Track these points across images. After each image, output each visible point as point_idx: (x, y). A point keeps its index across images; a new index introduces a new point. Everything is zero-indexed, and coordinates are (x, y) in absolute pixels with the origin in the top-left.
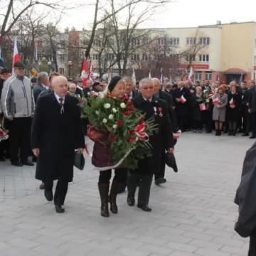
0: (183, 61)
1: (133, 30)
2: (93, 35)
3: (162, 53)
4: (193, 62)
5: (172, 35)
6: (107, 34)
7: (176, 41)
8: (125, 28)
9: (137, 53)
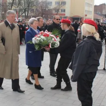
0: (54, 12)
2: (13, 0)
3: (44, 8)
4: (59, 13)
7: (51, 3)
9: (33, 8)
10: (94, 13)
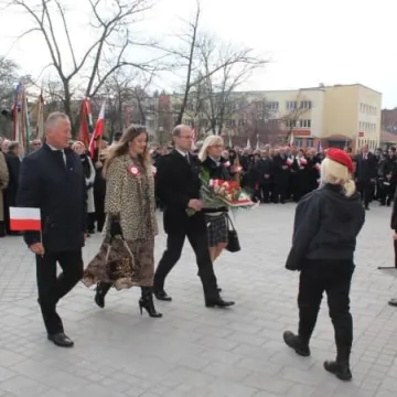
0: (283, 127)
1: (228, 93)
2: (186, 99)
3: (260, 118)
4: (294, 128)
5: (270, 98)
6: (202, 97)
7: (275, 105)
8: (220, 91)
9: (233, 117)
10: (382, 129)
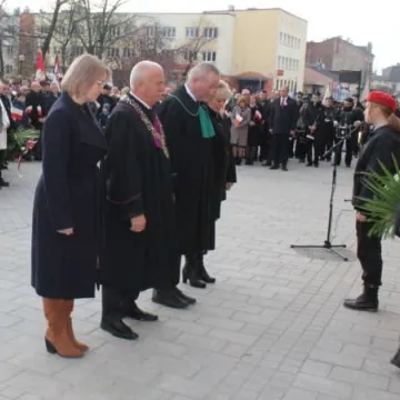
0: (181, 60)
1: (111, 14)
2: (55, 20)
3: (152, 47)
5: (165, 23)
6: (75, 19)
7: (170, 31)
8: (101, 10)
9: (115, 46)
10: (306, 66)
